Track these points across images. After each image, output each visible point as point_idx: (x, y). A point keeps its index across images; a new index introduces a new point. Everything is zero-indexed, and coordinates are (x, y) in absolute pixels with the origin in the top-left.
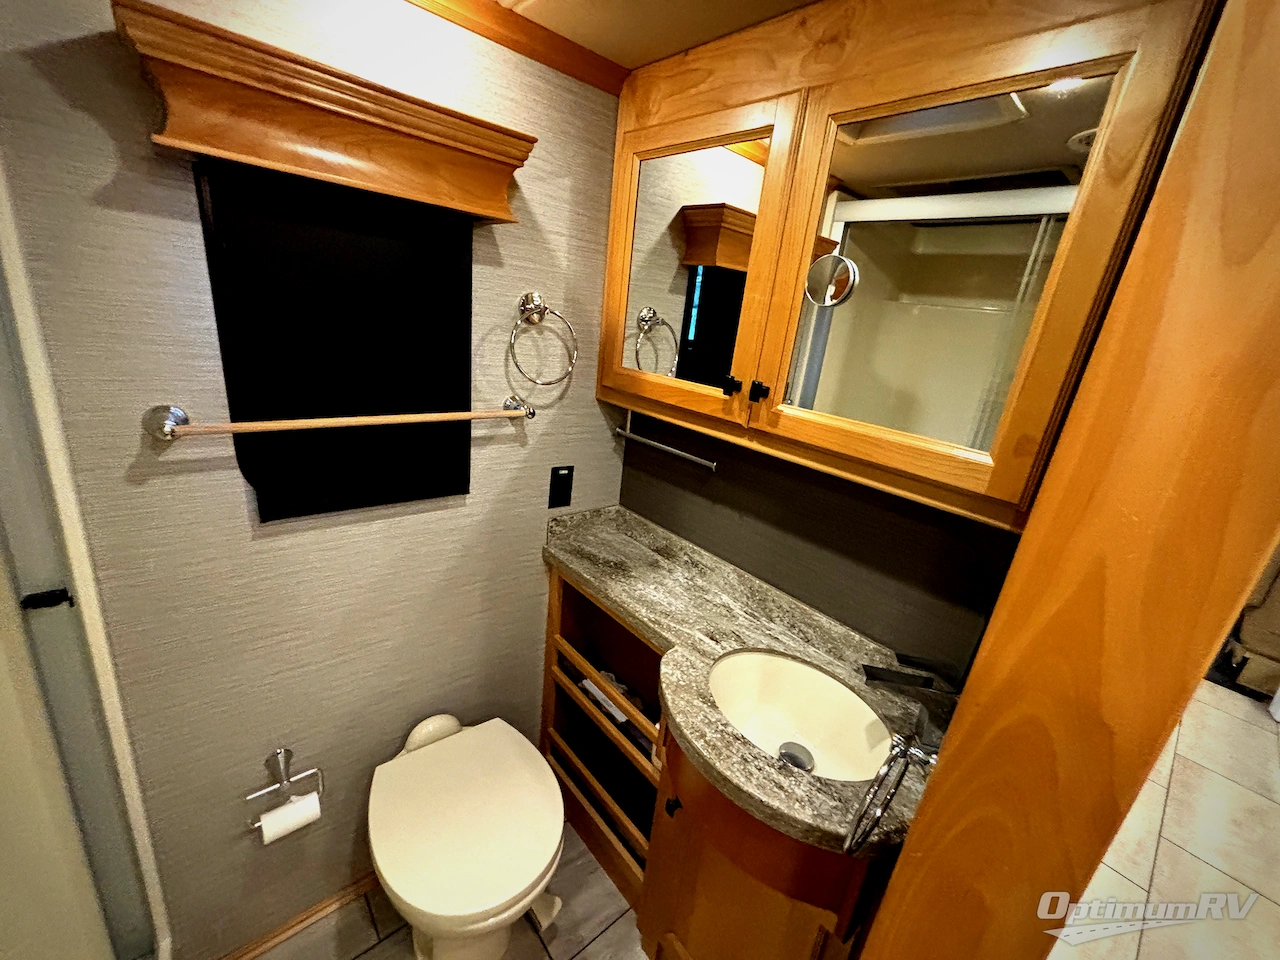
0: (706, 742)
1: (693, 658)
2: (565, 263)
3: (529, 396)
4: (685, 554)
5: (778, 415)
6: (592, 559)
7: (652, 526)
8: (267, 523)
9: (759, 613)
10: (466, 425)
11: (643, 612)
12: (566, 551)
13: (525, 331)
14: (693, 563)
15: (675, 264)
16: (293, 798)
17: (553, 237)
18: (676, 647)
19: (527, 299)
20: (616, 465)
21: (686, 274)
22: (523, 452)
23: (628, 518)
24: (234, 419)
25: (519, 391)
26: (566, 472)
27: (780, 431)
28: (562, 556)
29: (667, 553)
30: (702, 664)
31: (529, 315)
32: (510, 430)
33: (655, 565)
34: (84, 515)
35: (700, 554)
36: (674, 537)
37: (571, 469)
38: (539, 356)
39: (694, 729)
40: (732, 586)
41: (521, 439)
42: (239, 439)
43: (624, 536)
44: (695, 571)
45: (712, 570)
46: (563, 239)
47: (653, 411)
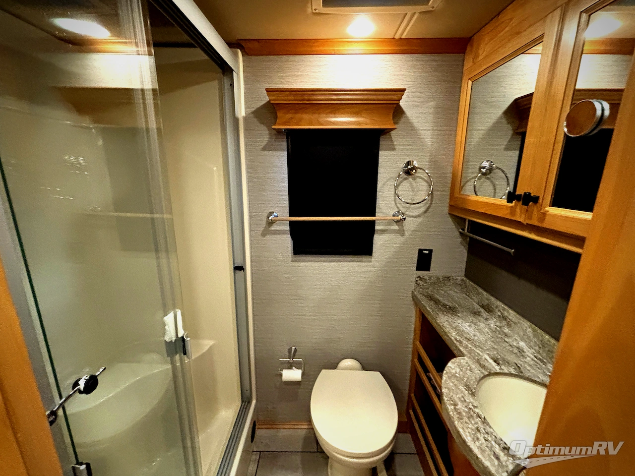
0: (455, 408)
1: (473, 366)
2: (430, 144)
3: (407, 211)
4: (499, 311)
5: (544, 214)
6: (437, 302)
7: (481, 290)
8: (297, 256)
9: (548, 361)
10: (373, 222)
11: (453, 335)
12: (423, 295)
13: (406, 179)
14: (503, 317)
15: (510, 133)
16: (294, 368)
17: (423, 132)
18: (465, 357)
19: (409, 163)
20: (462, 253)
21: (519, 138)
22: (402, 239)
23: (468, 284)
24: (290, 216)
25: (401, 208)
26: (427, 252)
27: (545, 225)
28: (420, 297)
29: (488, 309)
30: (479, 372)
31: (409, 171)
32: (396, 227)
33: (476, 314)
34: (251, 244)
35: (508, 312)
36: (493, 299)
37: (431, 251)
38: (413, 191)
39: (451, 399)
40: (529, 338)
41: (401, 232)
42: (291, 223)
43: (464, 295)
44: (504, 323)
45: (515, 323)
46: (429, 132)
47: (479, 219)
